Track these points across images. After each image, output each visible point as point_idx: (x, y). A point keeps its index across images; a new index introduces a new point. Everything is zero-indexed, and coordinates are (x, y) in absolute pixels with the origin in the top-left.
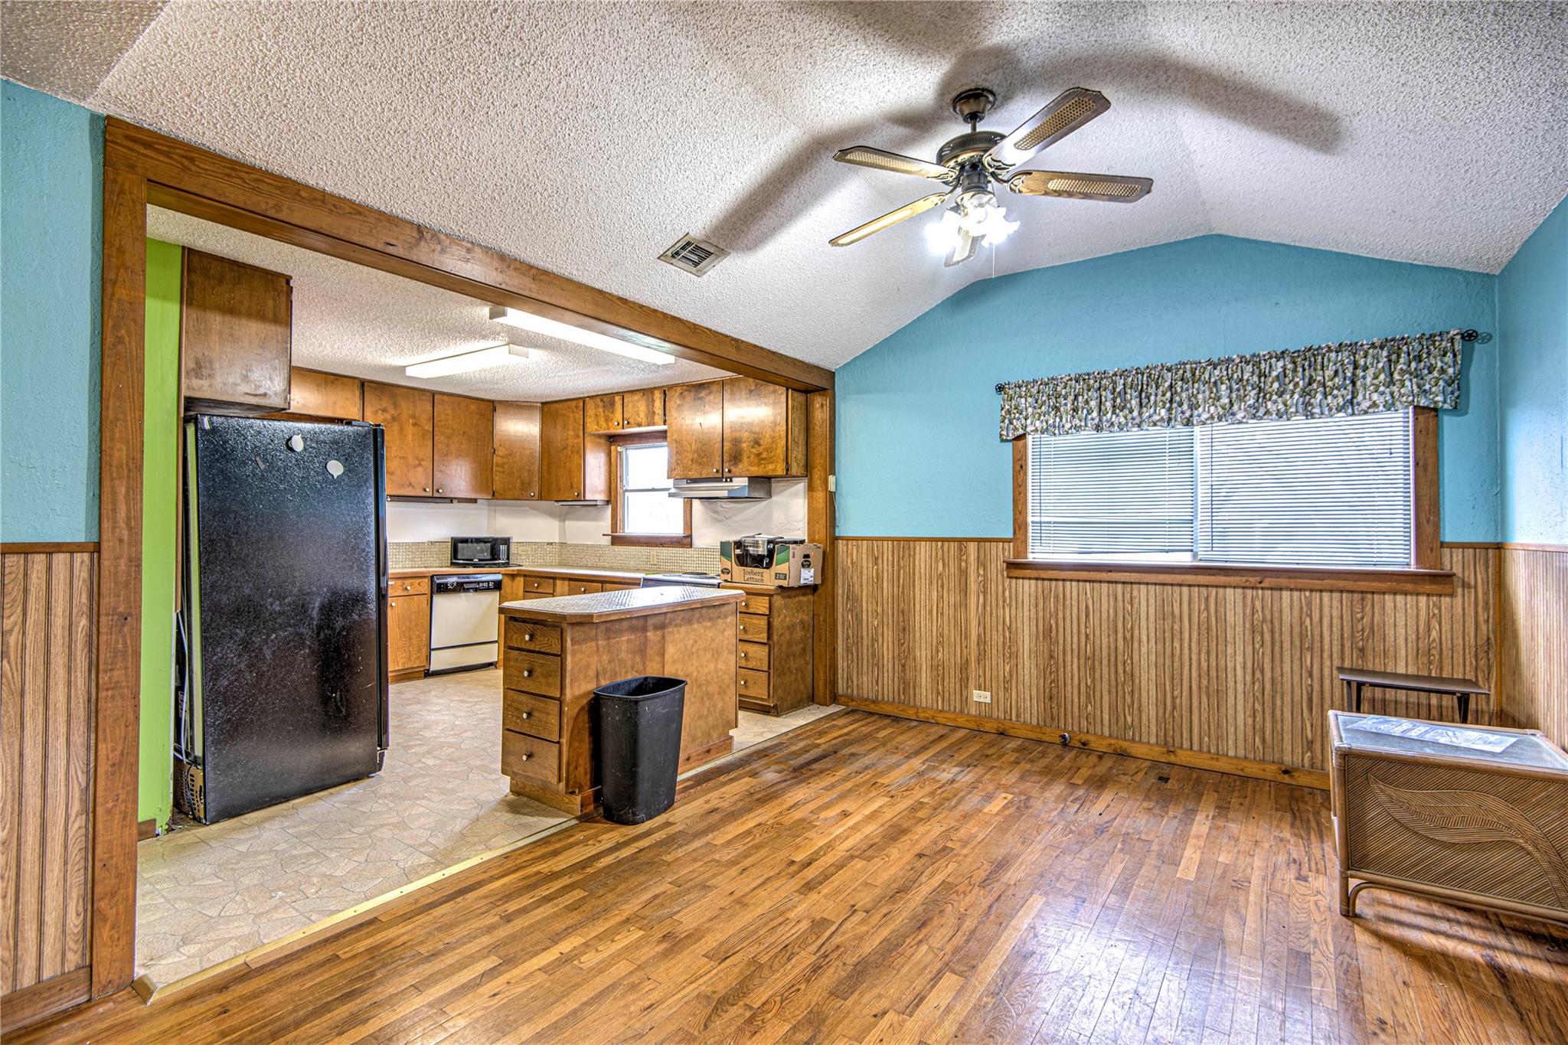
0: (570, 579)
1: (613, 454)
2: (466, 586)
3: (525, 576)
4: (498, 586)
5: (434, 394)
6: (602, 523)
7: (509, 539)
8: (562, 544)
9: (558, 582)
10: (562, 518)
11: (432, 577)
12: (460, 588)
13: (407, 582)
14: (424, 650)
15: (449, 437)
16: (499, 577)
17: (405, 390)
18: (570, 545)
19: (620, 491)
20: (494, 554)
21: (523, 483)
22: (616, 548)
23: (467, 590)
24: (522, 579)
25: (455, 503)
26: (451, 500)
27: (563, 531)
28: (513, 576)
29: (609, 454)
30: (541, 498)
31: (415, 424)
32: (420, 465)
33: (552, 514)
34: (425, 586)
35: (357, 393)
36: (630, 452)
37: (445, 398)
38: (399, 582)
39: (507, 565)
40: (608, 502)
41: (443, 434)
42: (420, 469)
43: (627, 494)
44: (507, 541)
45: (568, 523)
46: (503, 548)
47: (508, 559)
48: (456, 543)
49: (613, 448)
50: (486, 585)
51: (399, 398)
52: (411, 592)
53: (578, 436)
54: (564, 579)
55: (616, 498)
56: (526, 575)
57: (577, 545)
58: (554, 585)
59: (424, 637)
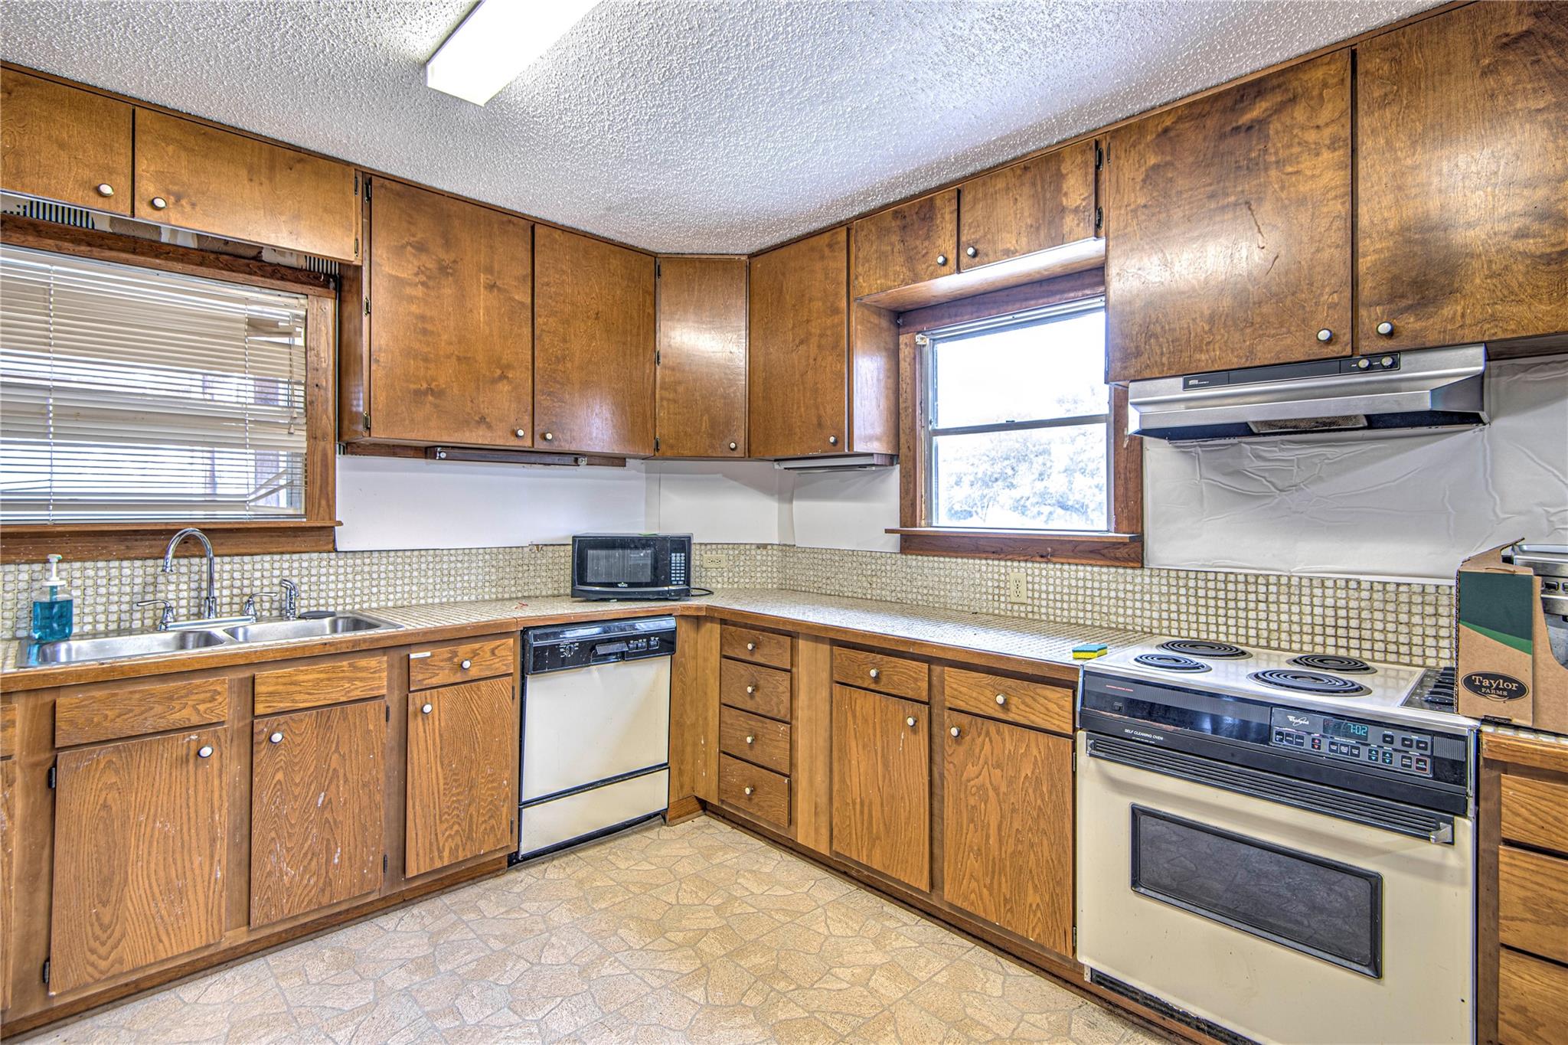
0: (834, 642)
1: (905, 352)
2: (601, 650)
3: (723, 622)
4: (667, 643)
5: (533, 225)
6: (877, 506)
7: (689, 538)
8: (786, 548)
9: (802, 645)
10: (786, 494)
11: (525, 632)
12: (587, 654)
13: (464, 649)
14: (506, 811)
15: (566, 322)
16: (669, 623)
17: (468, 207)
18: (804, 550)
19: (922, 434)
20: (660, 573)
21: (713, 423)
22: (913, 560)
23: (605, 658)
24: (717, 628)
25: (583, 469)
26: (576, 457)
27: (787, 524)
28: (697, 620)
29: (894, 355)
30: (750, 455)
31: (491, 287)
32: (503, 377)
33: (765, 488)
34: (507, 655)
35: (356, 200)
36: (942, 348)
37: (557, 234)
38: (444, 652)
39: (686, 593)
40: (892, 459)
41: (553, 314)
42: (504, 387)
43: (939, 440)
44: (683, 544)
45: (797, 504)
46: (677, 558)
47: (687, 582)
48: (583, 546)
49: (904, 339)
50: (642, 643)
51: (456, 222)
52: (474, 673)
53: (836, 311)
54: (817, 639)
55: (912, 449)
56: (729, 622)
57: (814, 551)
58: (793, 649)
59: (507, 777)
